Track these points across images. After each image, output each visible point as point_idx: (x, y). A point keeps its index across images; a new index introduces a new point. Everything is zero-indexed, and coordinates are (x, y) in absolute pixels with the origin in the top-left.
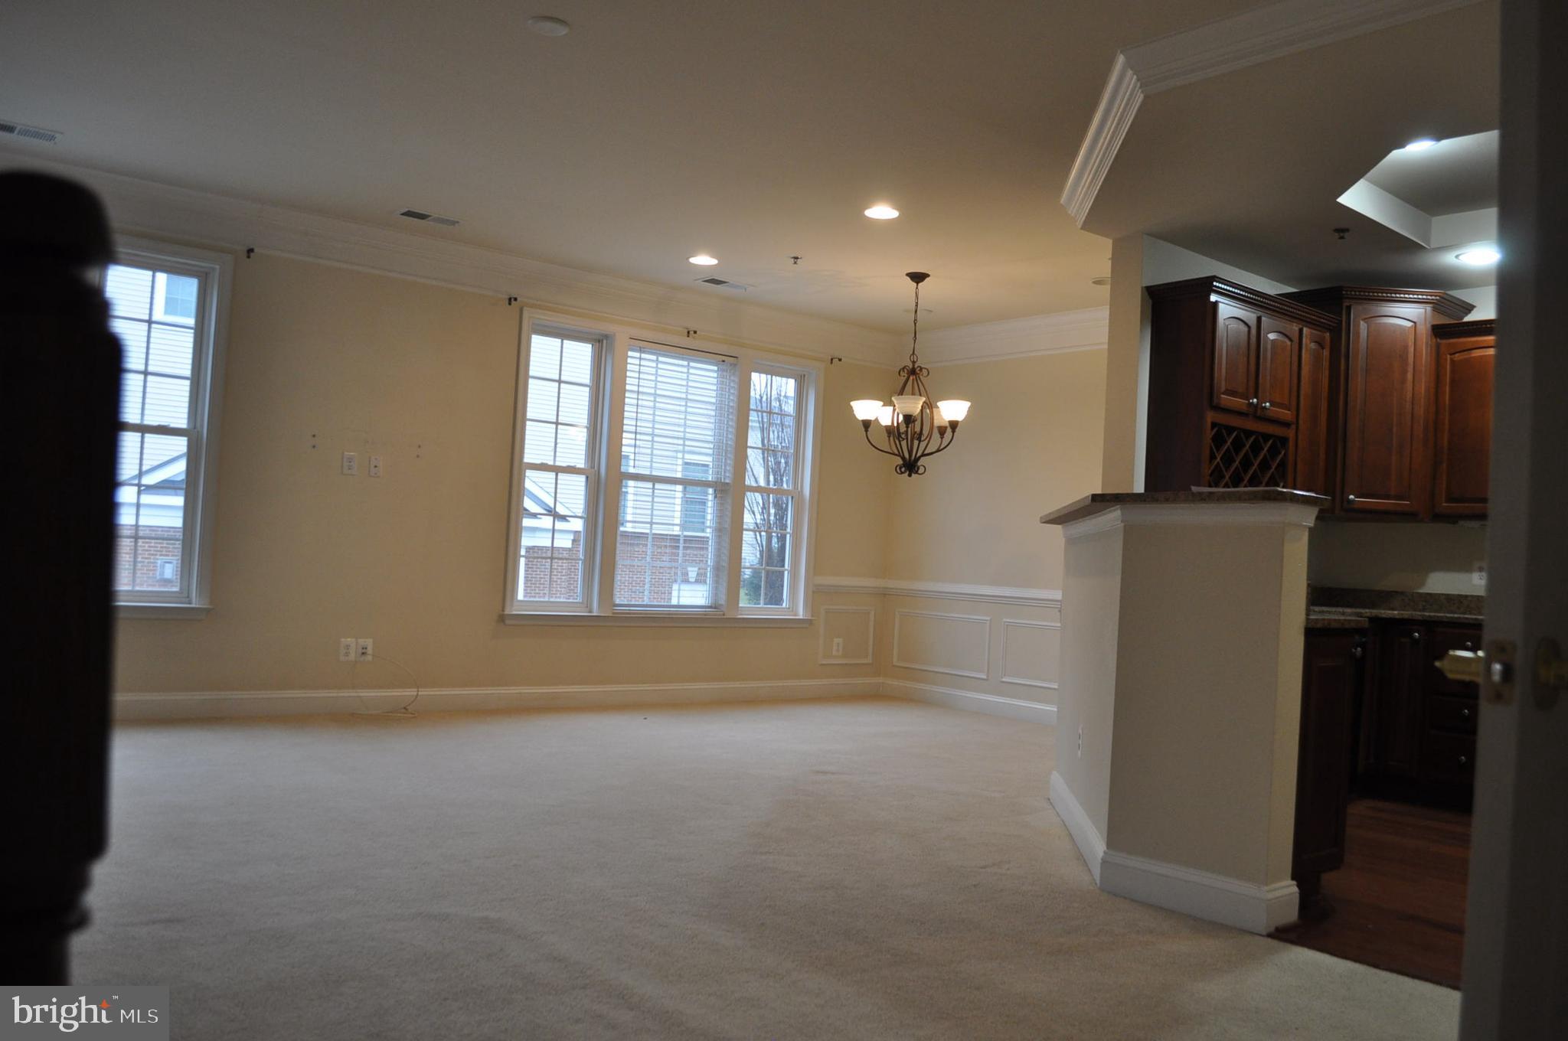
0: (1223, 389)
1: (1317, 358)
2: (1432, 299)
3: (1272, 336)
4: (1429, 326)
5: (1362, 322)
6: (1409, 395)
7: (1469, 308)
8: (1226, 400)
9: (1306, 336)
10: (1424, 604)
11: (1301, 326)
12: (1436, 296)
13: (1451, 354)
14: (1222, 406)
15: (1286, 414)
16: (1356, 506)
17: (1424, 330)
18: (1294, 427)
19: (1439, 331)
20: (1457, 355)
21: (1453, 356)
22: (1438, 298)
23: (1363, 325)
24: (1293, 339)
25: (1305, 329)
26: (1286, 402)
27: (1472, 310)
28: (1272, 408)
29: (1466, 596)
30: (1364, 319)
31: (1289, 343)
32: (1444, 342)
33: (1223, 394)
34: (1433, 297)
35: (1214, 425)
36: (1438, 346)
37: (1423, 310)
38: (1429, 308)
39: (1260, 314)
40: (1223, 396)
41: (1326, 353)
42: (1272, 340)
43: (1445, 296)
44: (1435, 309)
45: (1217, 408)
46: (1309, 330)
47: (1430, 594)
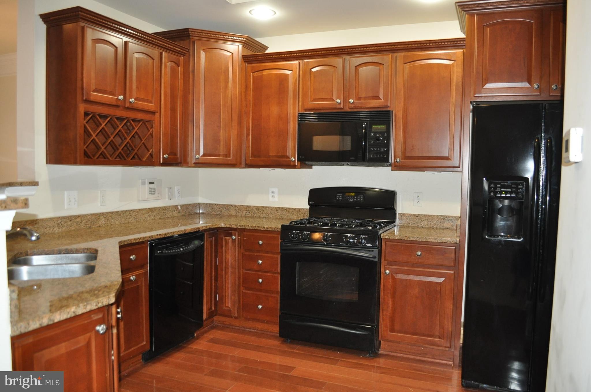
0: (93, 87)
1: (174, 73)
2: (242, 40)
3: (136, 55)
4: (240, 56)
5: (202, 52)
6: (230, 95)
7: (266, 48)
8: (95, 96)
9: (165, 57)
10: (246, 211)
11: (161, 51)
12: (244, 38)
13: (252, 73)
14: (92, 100)
15: (151, 106)
16: (200, 161)
17: (238, 57)
18: (158, 114)
19: (246, 59)
20: (256, 73)
21: (253, 74)
22: (245, 39)
23: (203, 54)
24: (155, 59)
25: (164, 53)
26: (150, 98)
28: (135, 102)
29: (266, 207)
30: (203, 50)
31: (151, 61)
32: (249, 65)
33: (94, 91)
34: (242, 39)
35: (86, 114)
36: (246, 67)
37: (237, 47)
38: (240, 45)
40: (92, 93)
41: (180, 69)
42: (136, 58)
43: (248, 38)
44: (244, 46)
45: (88, 101)
46: (167, 54)
47: (248, 206)
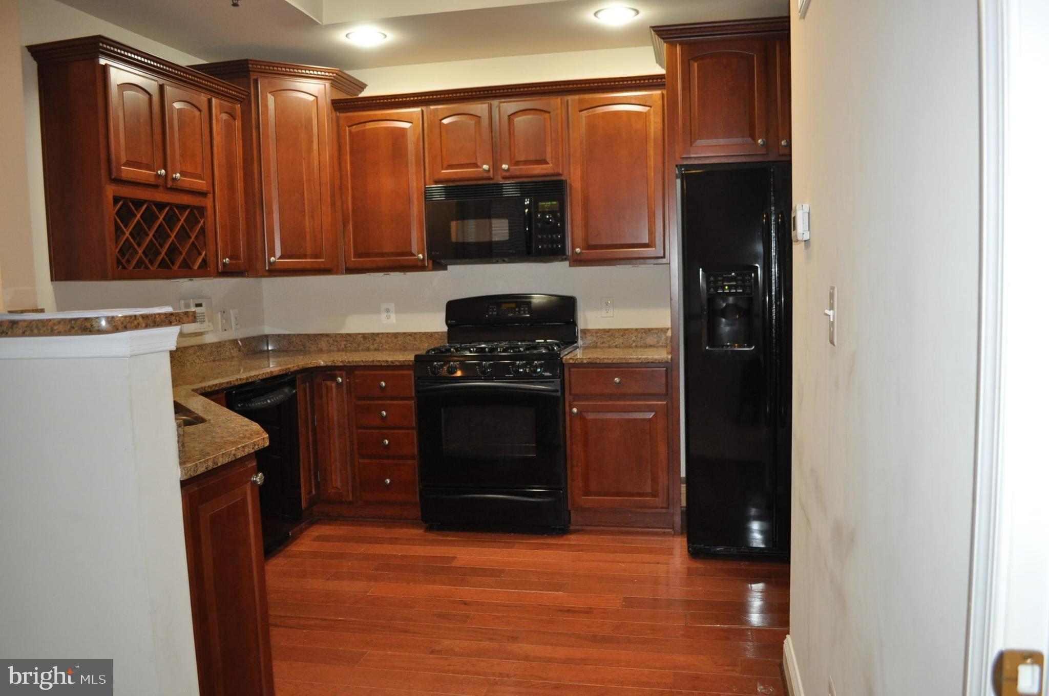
0: (123, 159)
1: (229, 129)
2: (331, 76)
3: (177, 105)
4: (329, 101)
5: (269, 96)
6: (316, 163)
7: (362, 86)
8: (128, 171)
9: (216, 106)
10: (345, 343)
11: (210, 97)
12: (333, 73)
13: (349, 127)
14: (125, 179)
15: (201, 184)
16: (277, 267)
17: (325, 104)
18: (211, 196)
19: (337, 105)
20: (354, 127)
21: (350, 128)
22: (335, 75)
23: (271, 99)
24: (201, 109)
25: (213, 100)
26: (199, 171)
27: (365, 88)
28: (182, 178)
29: (378, 334)
30: (270, 92)
31: (197, 113)
32: (342, 115)
33: (125, 165)
34: (331, 74)
35: (116, 200)
36: (338, 118)
37: (323, 86)
38: (328, 84)
39: (161, 81)
40: (123, 167)
41: (238, 123)
42: (178, 109)
43: (340, 74)
44: (332, 86)
45: (118, 181)
46: (218, 101)
47: (349, 335)
